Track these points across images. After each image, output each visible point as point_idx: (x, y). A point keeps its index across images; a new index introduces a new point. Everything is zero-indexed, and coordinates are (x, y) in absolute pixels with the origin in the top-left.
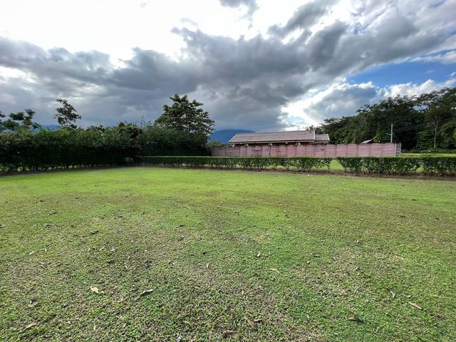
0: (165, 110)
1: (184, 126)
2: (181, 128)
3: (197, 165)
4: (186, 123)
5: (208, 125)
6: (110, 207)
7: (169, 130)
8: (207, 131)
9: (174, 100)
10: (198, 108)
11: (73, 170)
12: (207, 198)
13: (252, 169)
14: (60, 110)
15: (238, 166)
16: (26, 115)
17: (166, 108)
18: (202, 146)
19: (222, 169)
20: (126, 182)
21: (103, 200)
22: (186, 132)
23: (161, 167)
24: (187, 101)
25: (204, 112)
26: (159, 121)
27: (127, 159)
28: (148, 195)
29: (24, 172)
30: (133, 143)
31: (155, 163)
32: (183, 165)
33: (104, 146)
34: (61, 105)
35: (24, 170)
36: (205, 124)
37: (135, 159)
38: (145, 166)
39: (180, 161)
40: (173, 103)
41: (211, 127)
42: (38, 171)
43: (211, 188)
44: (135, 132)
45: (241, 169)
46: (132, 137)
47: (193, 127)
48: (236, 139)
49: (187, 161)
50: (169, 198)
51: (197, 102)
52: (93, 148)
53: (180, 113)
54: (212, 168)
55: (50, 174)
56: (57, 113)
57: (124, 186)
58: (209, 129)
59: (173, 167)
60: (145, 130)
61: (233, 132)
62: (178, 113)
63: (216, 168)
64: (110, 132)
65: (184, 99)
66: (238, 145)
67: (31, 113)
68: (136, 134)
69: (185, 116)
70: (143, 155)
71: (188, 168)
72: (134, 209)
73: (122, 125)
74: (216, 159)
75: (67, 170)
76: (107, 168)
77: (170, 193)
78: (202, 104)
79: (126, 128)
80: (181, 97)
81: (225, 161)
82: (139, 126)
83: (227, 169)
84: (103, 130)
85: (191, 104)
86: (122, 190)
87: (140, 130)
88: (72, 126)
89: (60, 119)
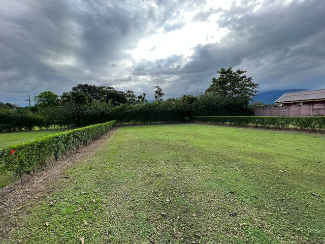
0: (213, 82)
1: (229, 92)
2: (226, 94)
3: (240, 124)
4: (229, 90)
5: (251, 88)
6: (172, 153)
7: (216, 96)
8: (250, 94)
9: (221, 73)
10: (241, 75)
11: (159, 124)
12: (258, 161)
13: (314, 131)
14: (156, 92)
15: (291, 126)
16: (143, 96)
17: (214, 80)
18: (245, 107)
19: (269, 128)
20: (185, 134)
21: (169, 147)
22: (230, 96)
23: (209, 124)
24: (231, 72)
25: (247, 78)
26: (209, 90)
27: (186, 118)
28: (199, 148)
29: (139, 124)
30: (190, 107)
31: (204, 121)
32: (227, 123)
33: (174, 110)
34: (156, 89)
35: (140, 123)
36: (248, 88)
37: (191, 118)
38: (198, 123)
39: (225, 120)
40: (220, 75)
41: (254, 90)
42: (145, 124)
43: (260, 149)
44: (191, 100)
45: (296, 130)
46: (190, 103)
47: (236, 92)
48: (284, 98)
49: (231, 120)
50: (217, 154)
51: (241, 70)
52: (168, 111)
53: (225, 82)
54: (257, 127)
55: (149, 126)
56: (155, 93)
57: (183, 138)
58: (252, 91)
59: (218, 124)
60: (198, 97)
61: (280, 93)
62: (224, 82)
63: (261, 127)
64: (177, 101)
65: (229, 71)
66: (287, 104)
67: (144, 95)
68: (192, 101)
69: (229, 84)
70: (196, 115)
71: (231, 125)
72: (188, 159)
73: (185, 96)
74: (262, 118)
75: (156, 124)
76: (175, 124)
77: (216, 148)
78: (246, 72)
79: (186, 98)
80: (226, 70)
81: (273, 121)
82: (194, 96)
83: (277, 129)
84: (174, 100)
85: (235, 73)
86: (181, 140)
87: (195, 98)
88: (161, 100)
89: (156, 97)
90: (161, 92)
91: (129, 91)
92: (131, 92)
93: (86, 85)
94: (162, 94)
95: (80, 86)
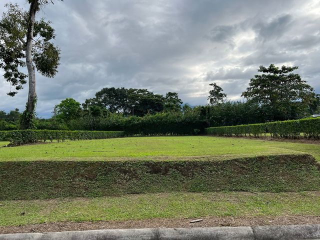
14: (212, 92)
88: (220, 104)
89: (212, 100)
90: (221, 92)
91: (170, 94)
92: (174, 94)
93: (113, 89)
94: (221, 95)
95: (105, 91)
